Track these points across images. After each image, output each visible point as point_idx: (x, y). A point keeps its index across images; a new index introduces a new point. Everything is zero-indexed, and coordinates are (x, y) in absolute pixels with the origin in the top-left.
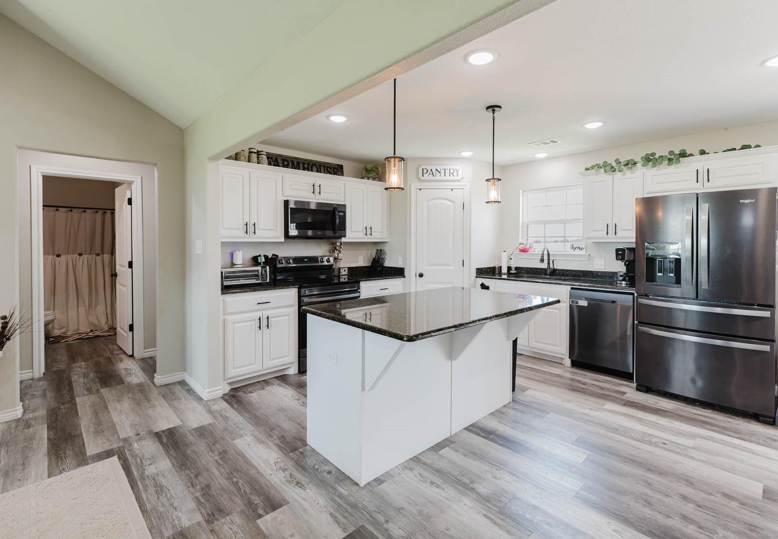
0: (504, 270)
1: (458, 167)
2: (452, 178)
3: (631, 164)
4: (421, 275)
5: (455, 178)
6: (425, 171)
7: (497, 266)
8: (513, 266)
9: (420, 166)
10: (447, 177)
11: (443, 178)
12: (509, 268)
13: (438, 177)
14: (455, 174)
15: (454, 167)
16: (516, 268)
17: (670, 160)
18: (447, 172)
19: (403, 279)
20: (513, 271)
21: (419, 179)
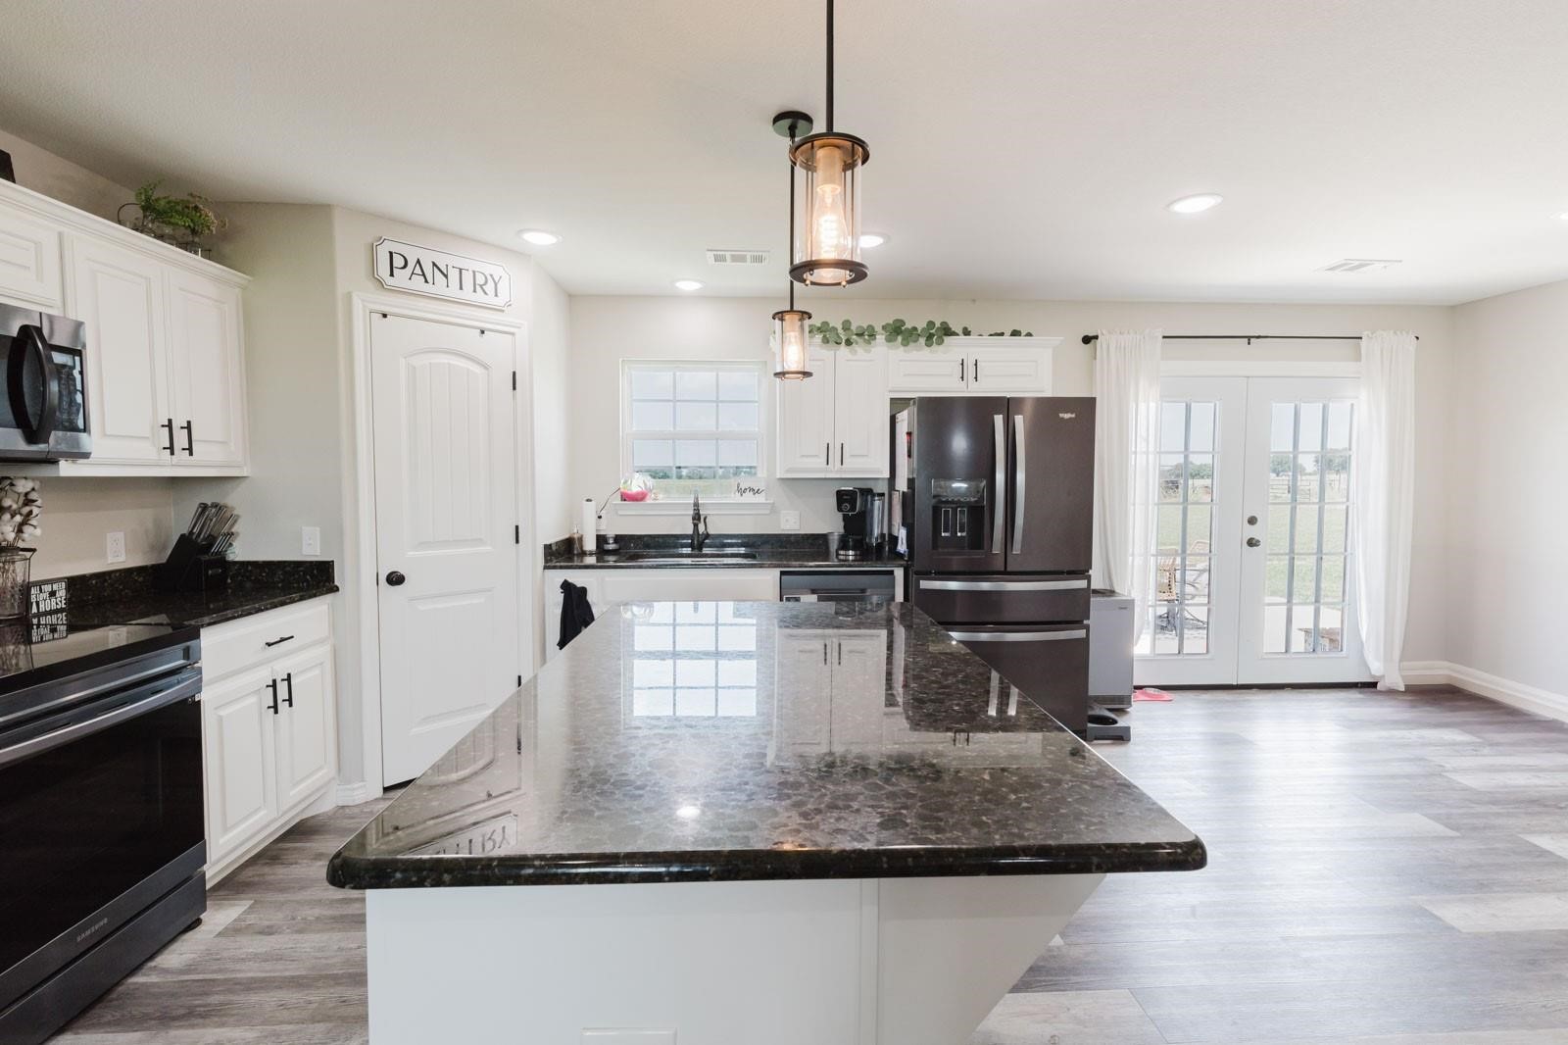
0: (590, 545)
1: (497, 272)
2: (479, 297)
3: (868, 334)
4: (395, 579)
5: (490, 300)
6: (398, 262)
7: (576, 536)
8: (611, 532)
9: (381, 240)
10: (467, 294)
11: (453, 291)
12: (601, 540)
13: (439, 286)
14: (490, 287)
15: (488, 269)
16: (618, 539)
17: (930, 337)
18: (467, 277)
19: (328, 598)
20: (611, 546)
21: (380, 283)
